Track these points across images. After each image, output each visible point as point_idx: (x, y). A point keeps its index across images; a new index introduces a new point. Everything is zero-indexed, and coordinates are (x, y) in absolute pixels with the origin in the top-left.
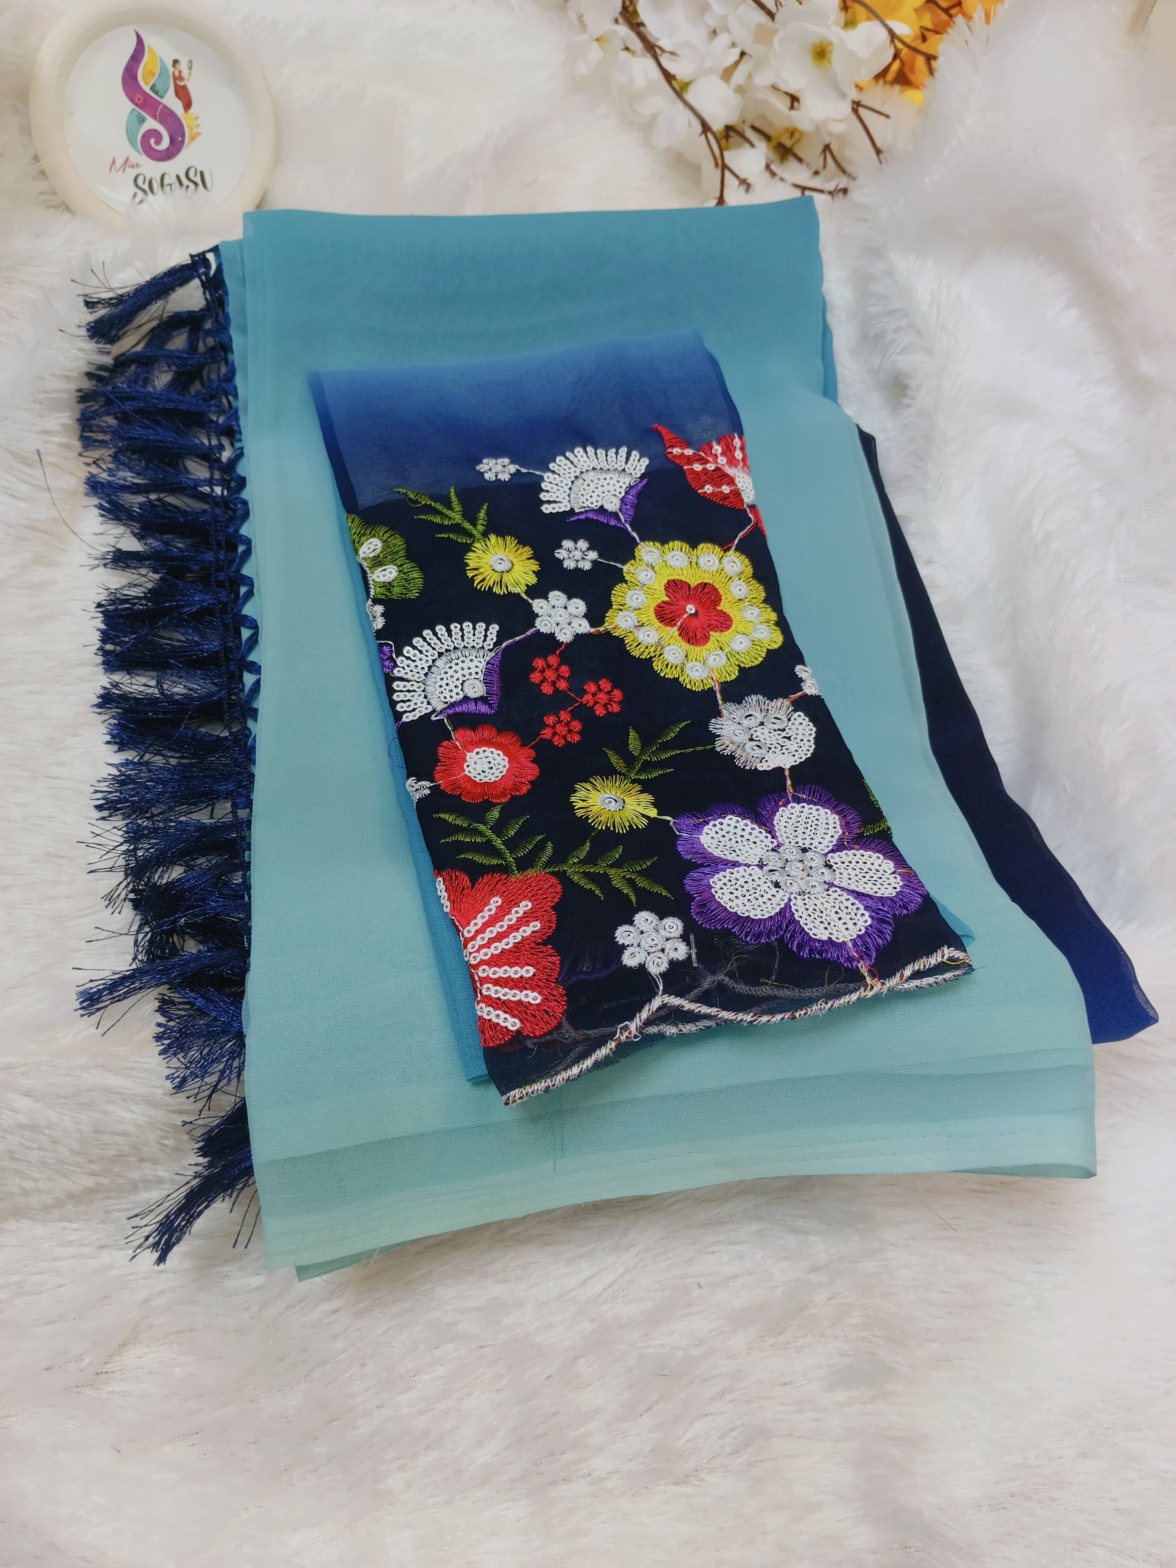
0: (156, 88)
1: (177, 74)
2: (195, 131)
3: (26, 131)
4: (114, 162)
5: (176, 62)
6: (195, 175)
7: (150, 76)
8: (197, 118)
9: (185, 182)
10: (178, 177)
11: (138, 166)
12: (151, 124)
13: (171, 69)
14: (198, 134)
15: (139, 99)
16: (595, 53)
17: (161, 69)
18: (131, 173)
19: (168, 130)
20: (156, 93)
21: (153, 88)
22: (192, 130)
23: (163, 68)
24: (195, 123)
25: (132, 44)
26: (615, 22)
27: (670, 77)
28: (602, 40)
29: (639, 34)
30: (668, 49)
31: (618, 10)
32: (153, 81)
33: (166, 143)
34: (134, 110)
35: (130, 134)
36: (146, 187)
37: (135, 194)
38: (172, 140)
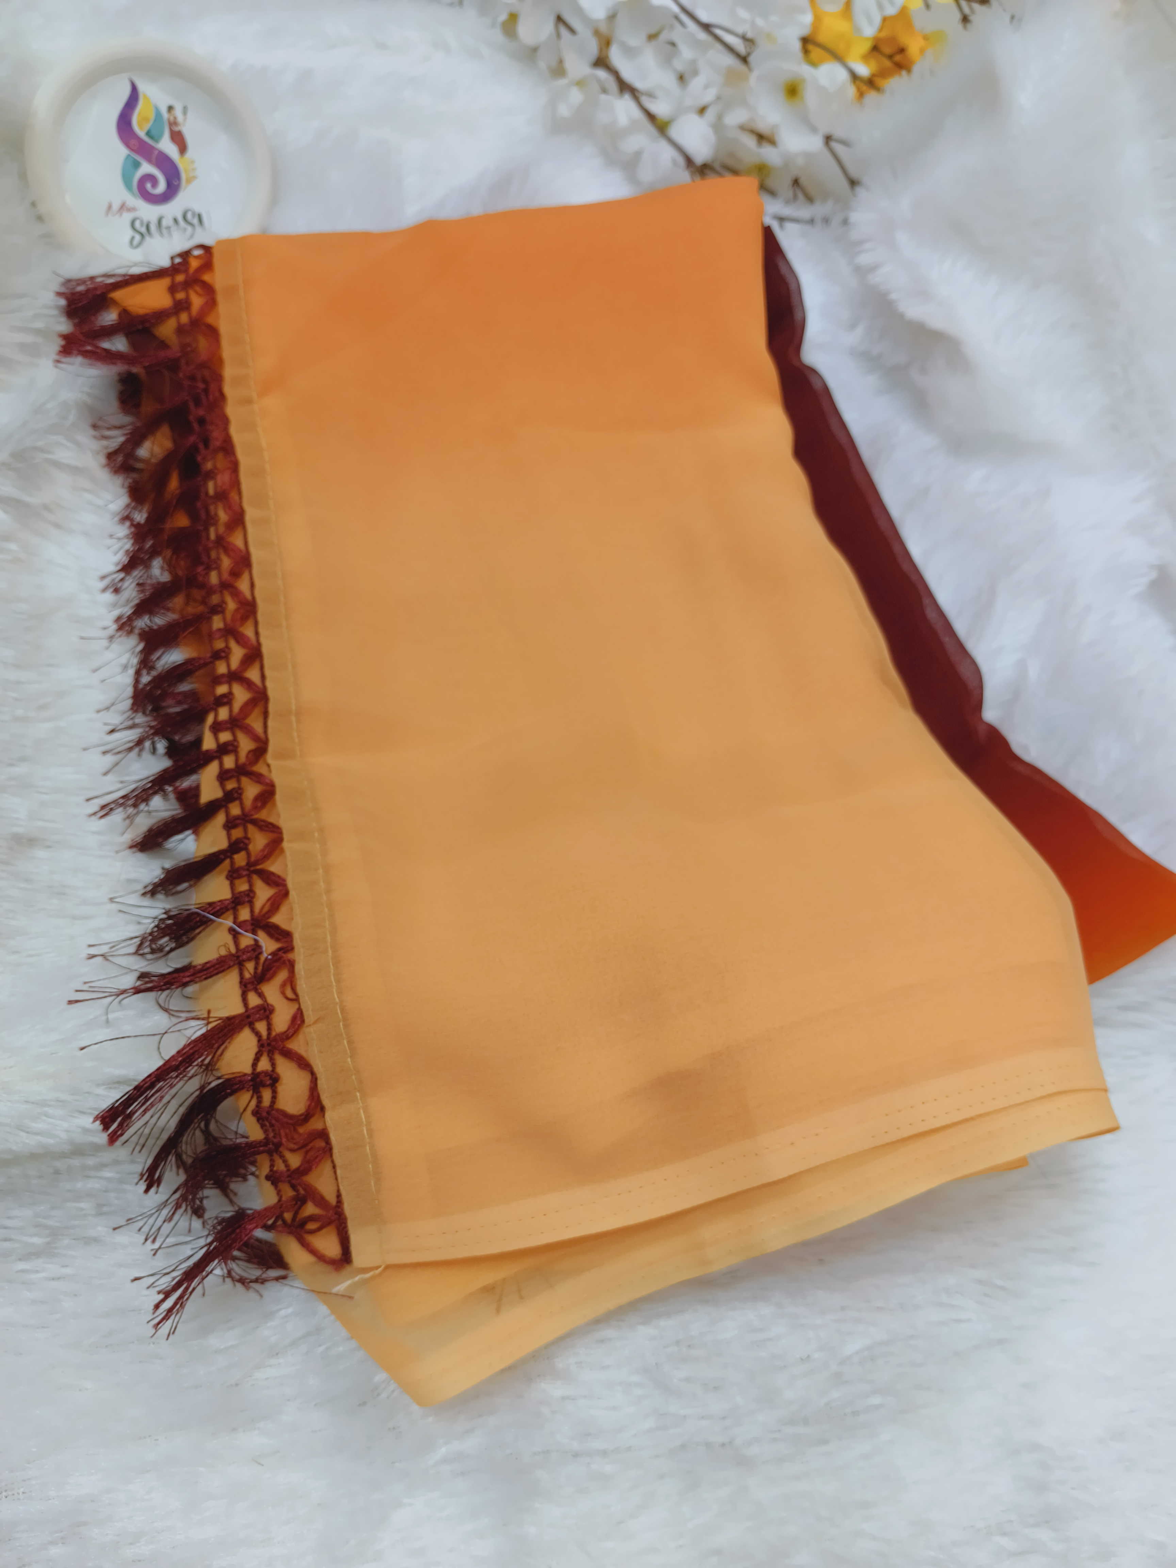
0: (151, 134)
1: (172, 120)
2: (191, 174)
5: (170, 108)
7: (144, 122)
8: (193, 162)
9: (183, 224)
10: (175, 220)
11: (134, 209)
12: (146, 168)
13: (166, 115)
14: (194, 178)
15: (134, 144)
17: (156, 115)
18: (127, 217)
19: (163, 174)
20: (151, 137)
21: (148, 134)
22: (188, 173)
23: (158, 114)
24: (191, 167)
25: (126, 92)
26: (592, 67)
27: (651, 117)
28: (582, 83)
29: (618, 78)
30: (644, 90)
31: (597, 57)
32: (147, 126)
33: (162, 187)
34: (129, 156)
35: (126, 179)
36: (143, 230)
37: (133, 238)
38: (169, 184)
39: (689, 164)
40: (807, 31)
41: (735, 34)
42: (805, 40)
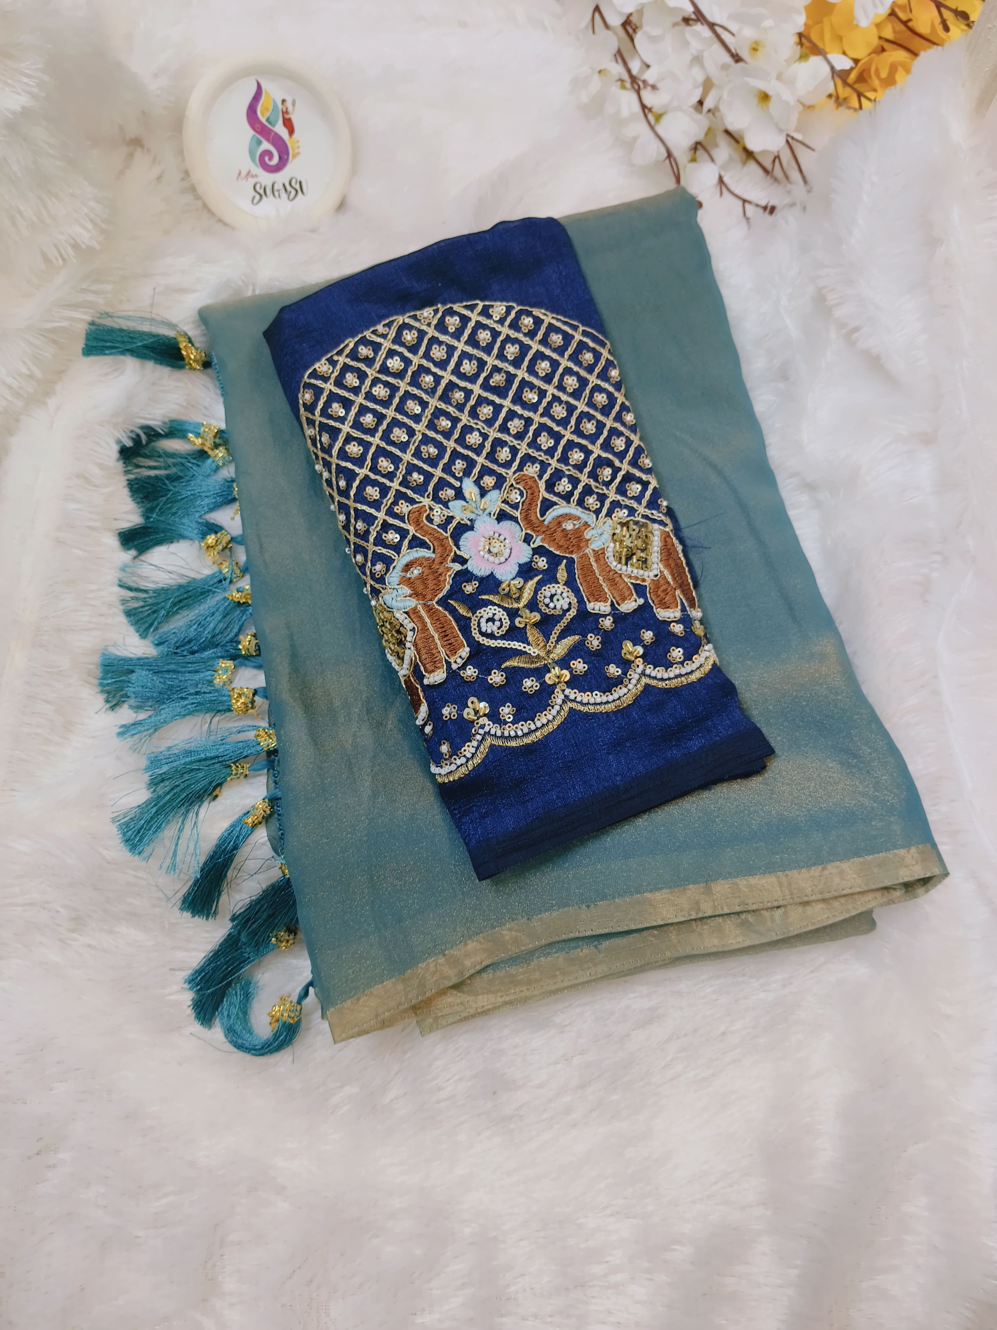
0: (270, 120)
1: (284, 110)
2: (296, 151)
3: (180, 152)
4: (240, 174)
5: (284, 101)
6: (296, 184)
7: (266, 111)
8: (298, 142)
9: (289, 188)
10: (284, 185)
11: (256, 176)
12: (266, 146)
13: (280, 106)
14: (298, 153)
15: (258, 127)
16: (596, 84)
17: (273, 106)
18: (252, 181)
19: (277, 150)
20: (270, 123)
21: (268, 120)
22: (294, 150)
23: (275, 106)
24: (296, 146)
26: (613, 58)
27: (646, 111)
28: (602, 73)
29: (629, 71)
30: (651, 81)
31: (616, 49)
32: (268, 114)
33: (276, 160)
34: (254, 136)
35: (252, 153)
36: (262, 192)
37: (254, 197)
38: (280, 158)
39: (669, 155)
40: (801, 29)
41: (733, 35)
42: (800, 35)
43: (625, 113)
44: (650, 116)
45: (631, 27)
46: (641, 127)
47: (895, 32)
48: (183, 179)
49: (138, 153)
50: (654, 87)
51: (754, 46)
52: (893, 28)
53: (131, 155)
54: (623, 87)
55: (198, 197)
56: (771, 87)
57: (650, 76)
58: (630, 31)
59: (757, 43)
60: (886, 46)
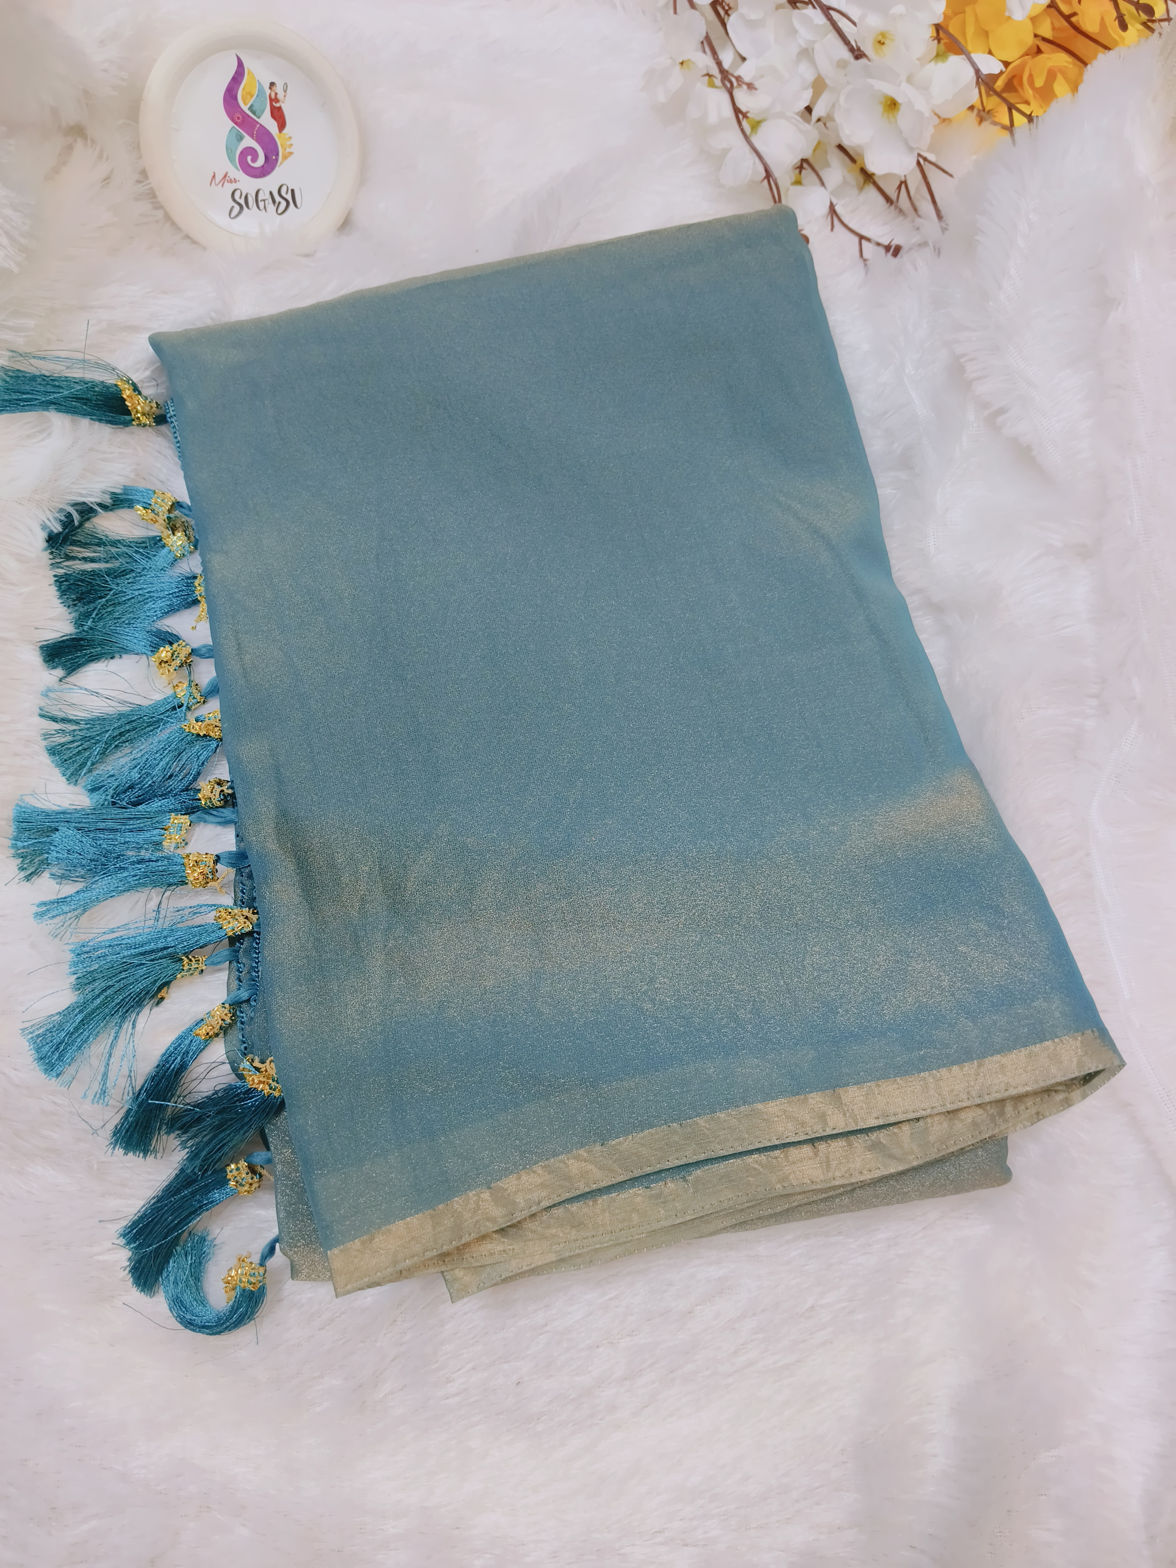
0: (254, 109)
1: (273, 96)
2: (288, 150)
3: (136, 147)
4: (214, 176)
5: (272, 84)
6: (287, 193)
7: (248, 97)
8: (290, 138)
9: (278, 199)
10: (271, 193)
11: (235, 181)
12: (248, 142)
13: (268, 91)
14: (291, 153)
15: (238, 118)
16: (676, 80)
17: (259, 90)
18: (230, 188)
19: (263, 149)
20: (254, 113)
21: (251, 109)
22: (285, 149)
23: (261, 90)
24: (288, 143)
25: (233, 67)
26: (700, 45)
27: (741, 116)
28: (684, 64)
29: (719, 64)
30: (747, 79)
31: (705, 35)
32: (251, 101)
33: (261, 161)
34: (233, 128)
35: (230, 151)
36: (242, 201)
37: (232, 208)
38: (267, 158)
39: (768, 175)
40: (939, 20)
41: (854, 23)
42: (938, 27)
43: (713, 118)
44: (745, 123)
45: (723, 8)
46: (734, 137)
47: (1054, 29)
48: (139, 182)
49: (79, 144)
50: (750, 86)
51: (880, 38)
52: (1052, 24)
53: (70, 148)
54: (712, 85)
55: (158, 206)
56: (902, 92)
57: (745, 71)
58: (722, 13)
59: (883, 34)
60: (1044, 46)
